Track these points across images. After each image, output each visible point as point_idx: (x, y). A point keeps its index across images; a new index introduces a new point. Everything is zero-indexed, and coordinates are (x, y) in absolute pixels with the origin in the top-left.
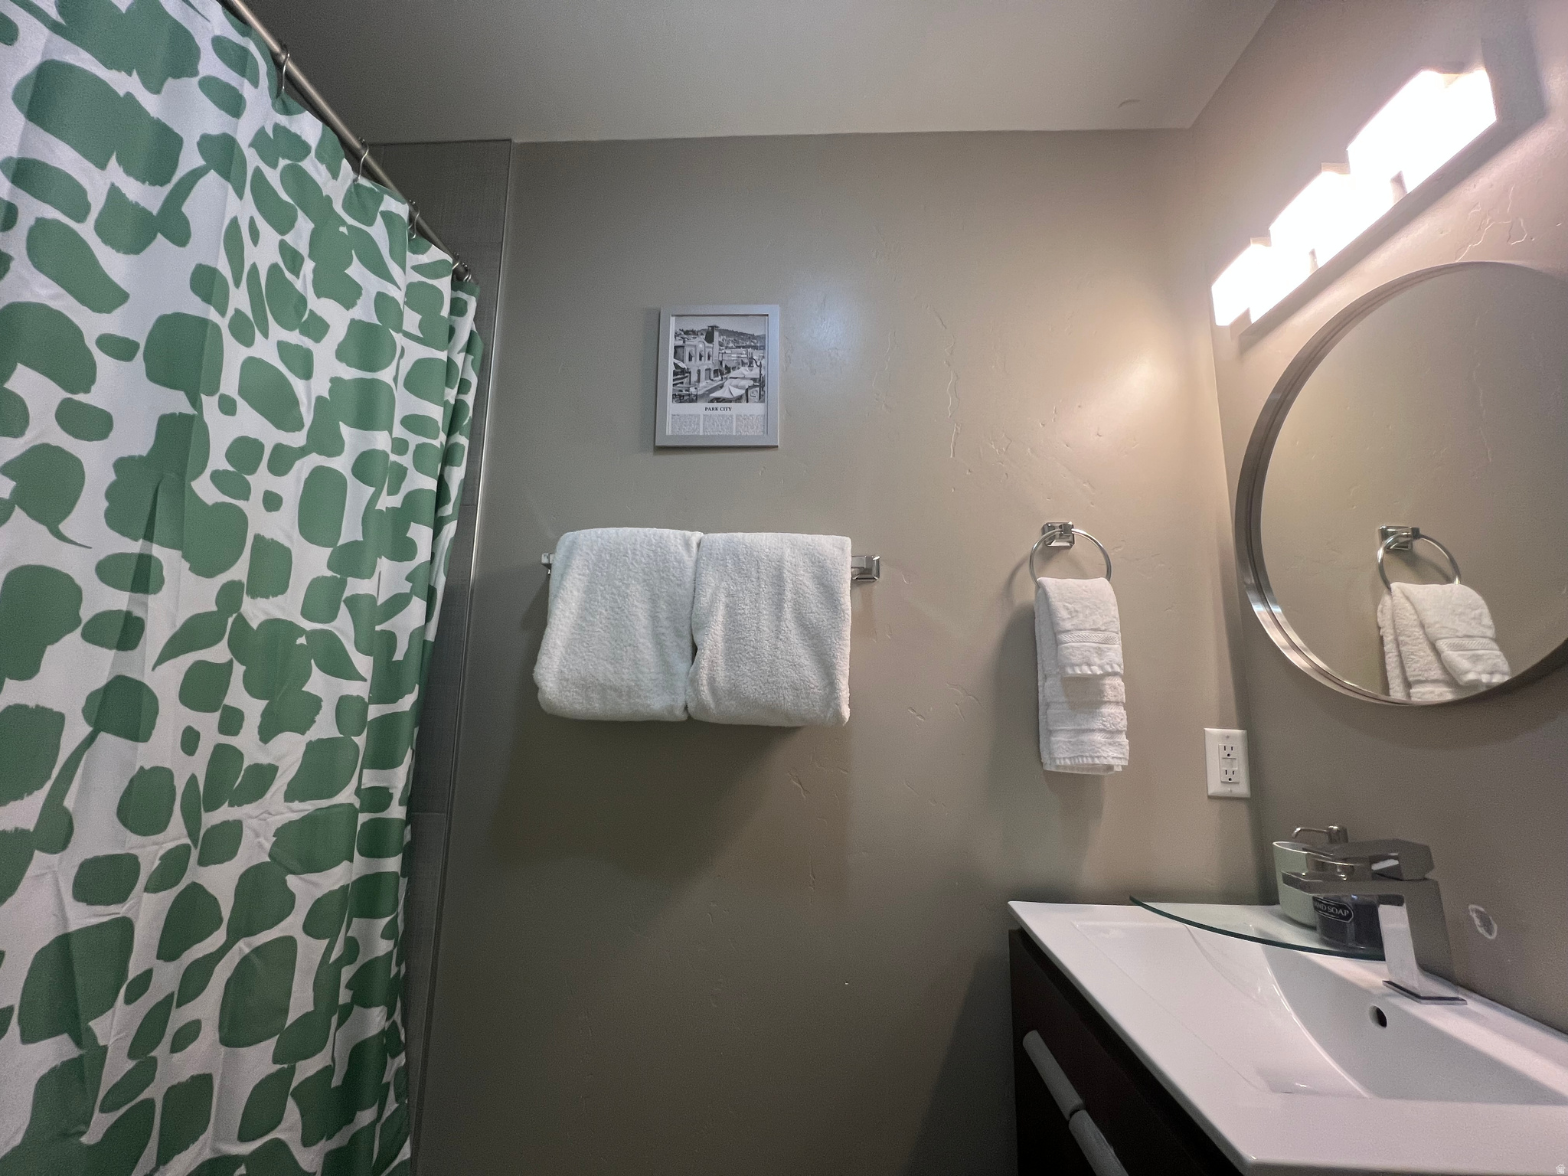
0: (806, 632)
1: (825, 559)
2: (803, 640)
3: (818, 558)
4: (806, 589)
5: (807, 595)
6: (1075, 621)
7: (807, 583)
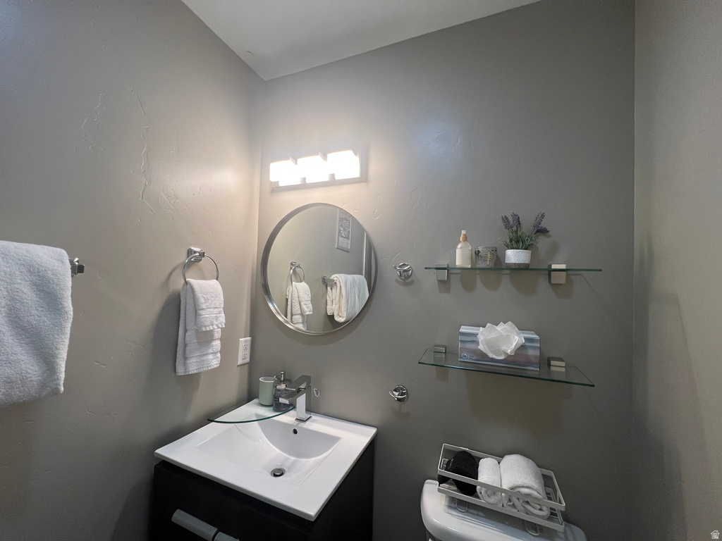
0: (23, 332)
1: (45, 270)
2: (20, 339)
3: (38, 268)
4: (24, 296)
5: (25, 301)
6: (207, 304)
7: (25, 290)
